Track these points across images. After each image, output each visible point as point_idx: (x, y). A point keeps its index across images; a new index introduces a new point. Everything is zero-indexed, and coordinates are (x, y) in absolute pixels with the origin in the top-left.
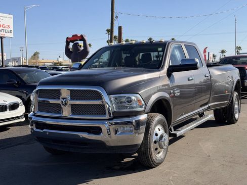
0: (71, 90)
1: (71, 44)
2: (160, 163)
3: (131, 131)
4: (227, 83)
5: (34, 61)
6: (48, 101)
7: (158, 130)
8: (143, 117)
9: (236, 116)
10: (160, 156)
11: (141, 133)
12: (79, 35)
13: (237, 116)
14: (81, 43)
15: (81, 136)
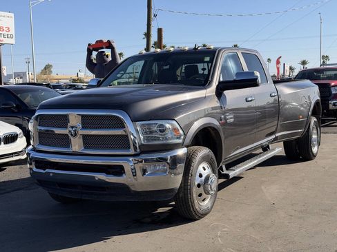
0: (83, 116)
1: (95, 54)
2: (206, 214)
3: (165, 171)
4: (302, 106)
5: (45, 77)
6: (53, 131)
7: (202, 169)
8: (181, 152)
9: (313, 150)
10: (206, 204)
11: (179, 174)
12: (105, 41)
13: (315, 150)
14: (108, 52)
15: (96, 179)
